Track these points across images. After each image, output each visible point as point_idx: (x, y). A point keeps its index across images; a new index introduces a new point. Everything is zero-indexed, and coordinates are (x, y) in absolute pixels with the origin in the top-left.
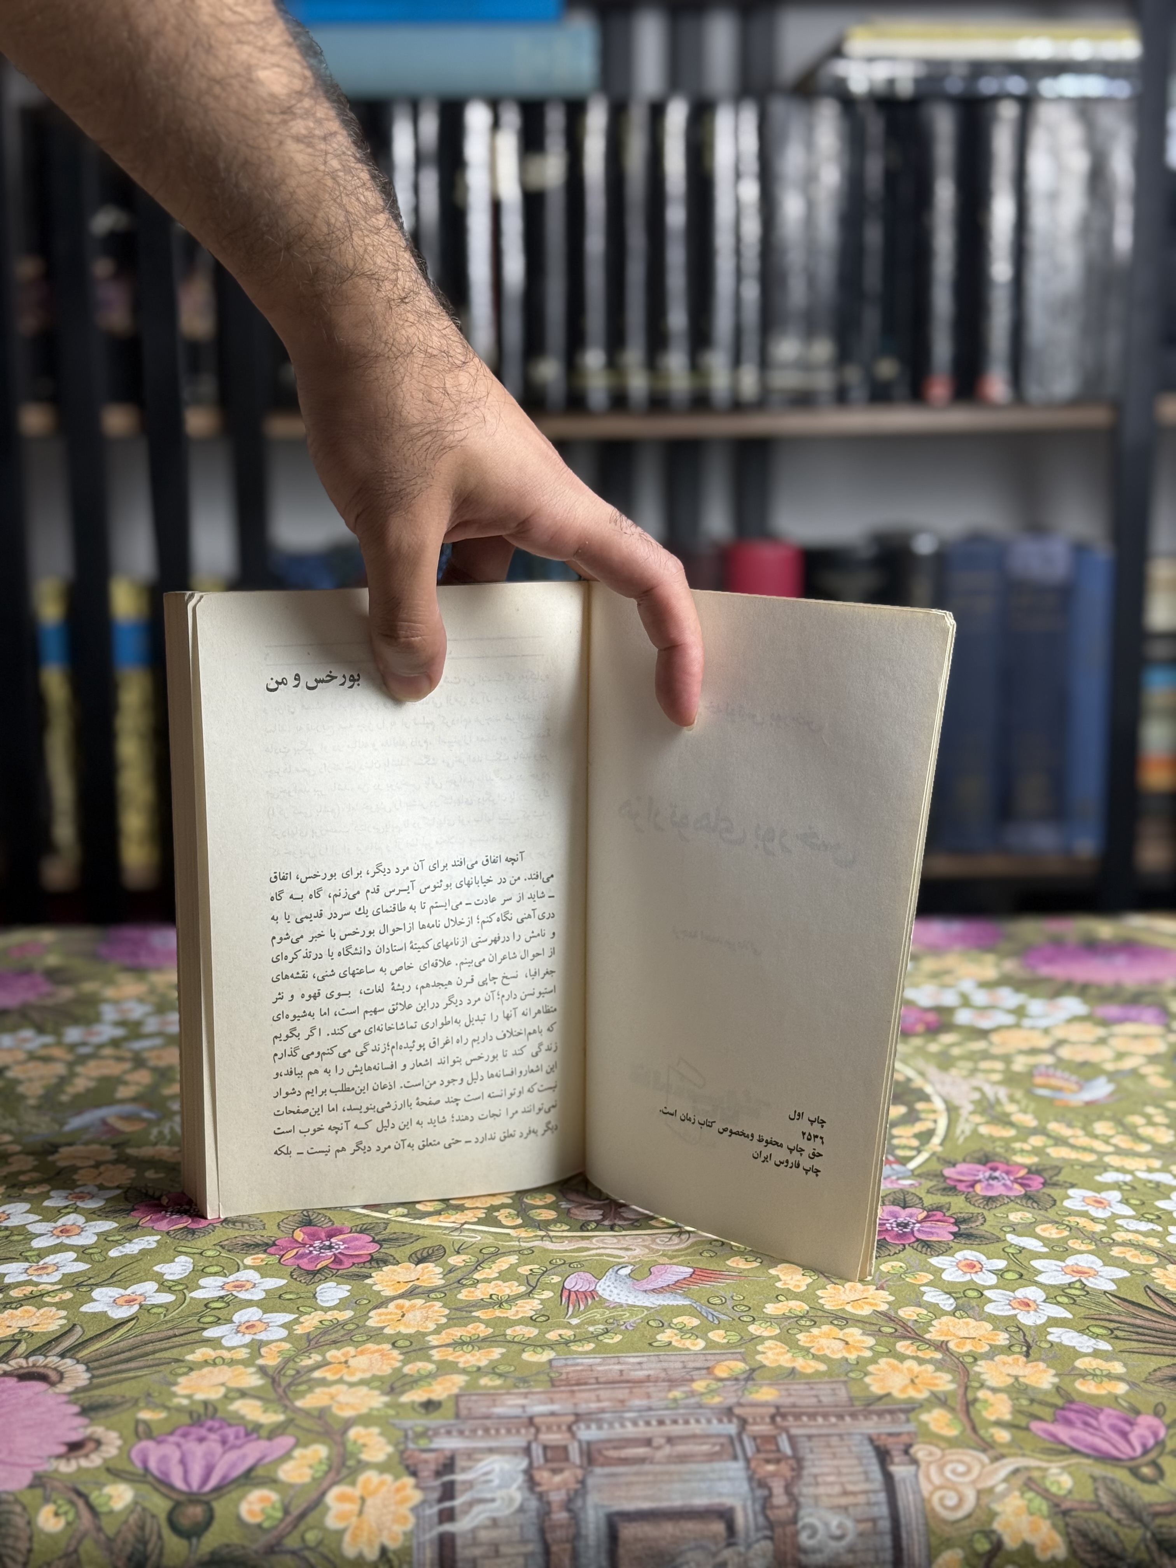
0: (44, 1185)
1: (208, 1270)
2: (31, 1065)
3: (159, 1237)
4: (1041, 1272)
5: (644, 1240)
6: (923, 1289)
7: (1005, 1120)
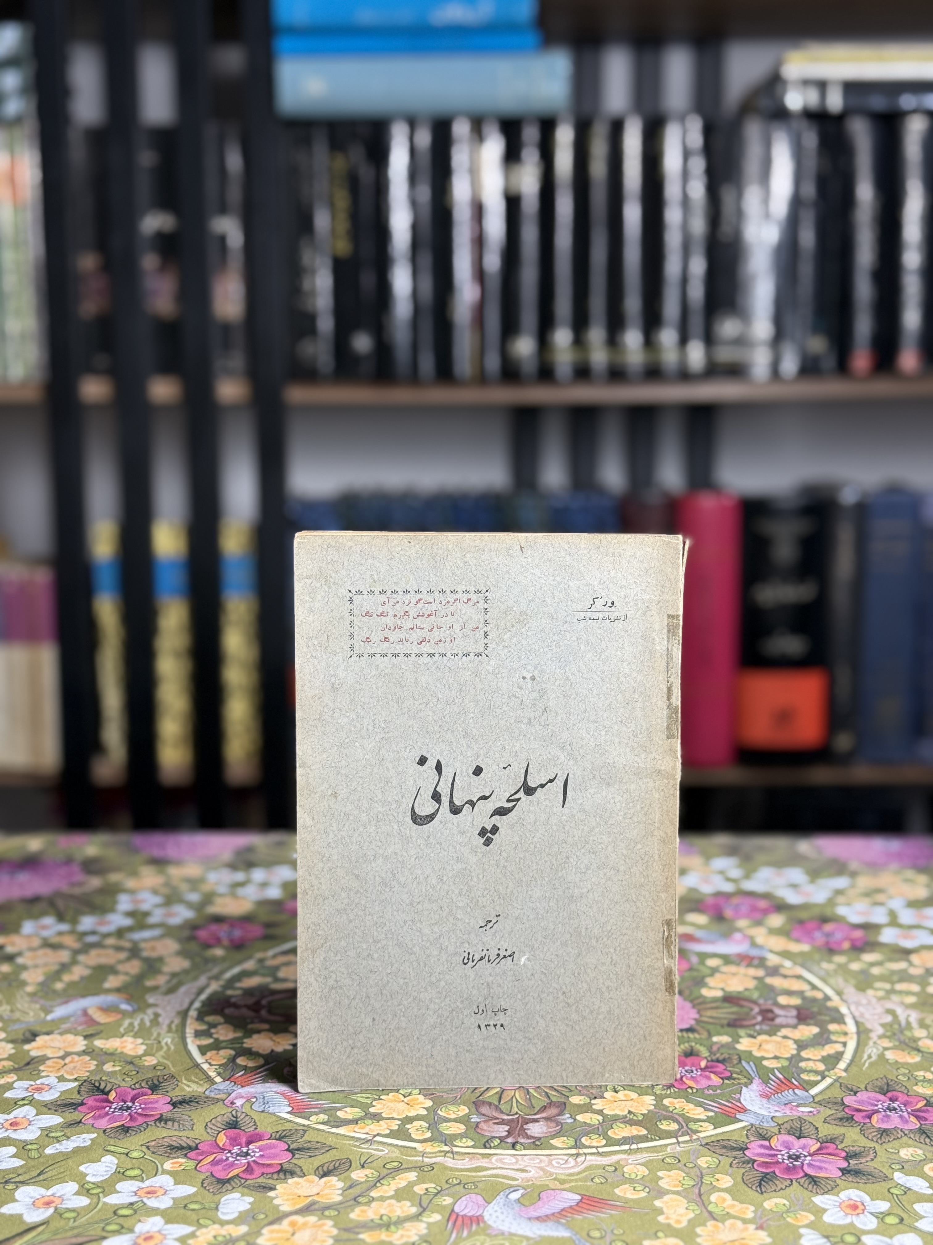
0: (12, 1075)
1: (129, 1173)
2: (41, 952)
3: (94, 1135)
4: (922, 1217)
5: (541, 1161)
6: (802, 1231)
7: (912, 1045)
